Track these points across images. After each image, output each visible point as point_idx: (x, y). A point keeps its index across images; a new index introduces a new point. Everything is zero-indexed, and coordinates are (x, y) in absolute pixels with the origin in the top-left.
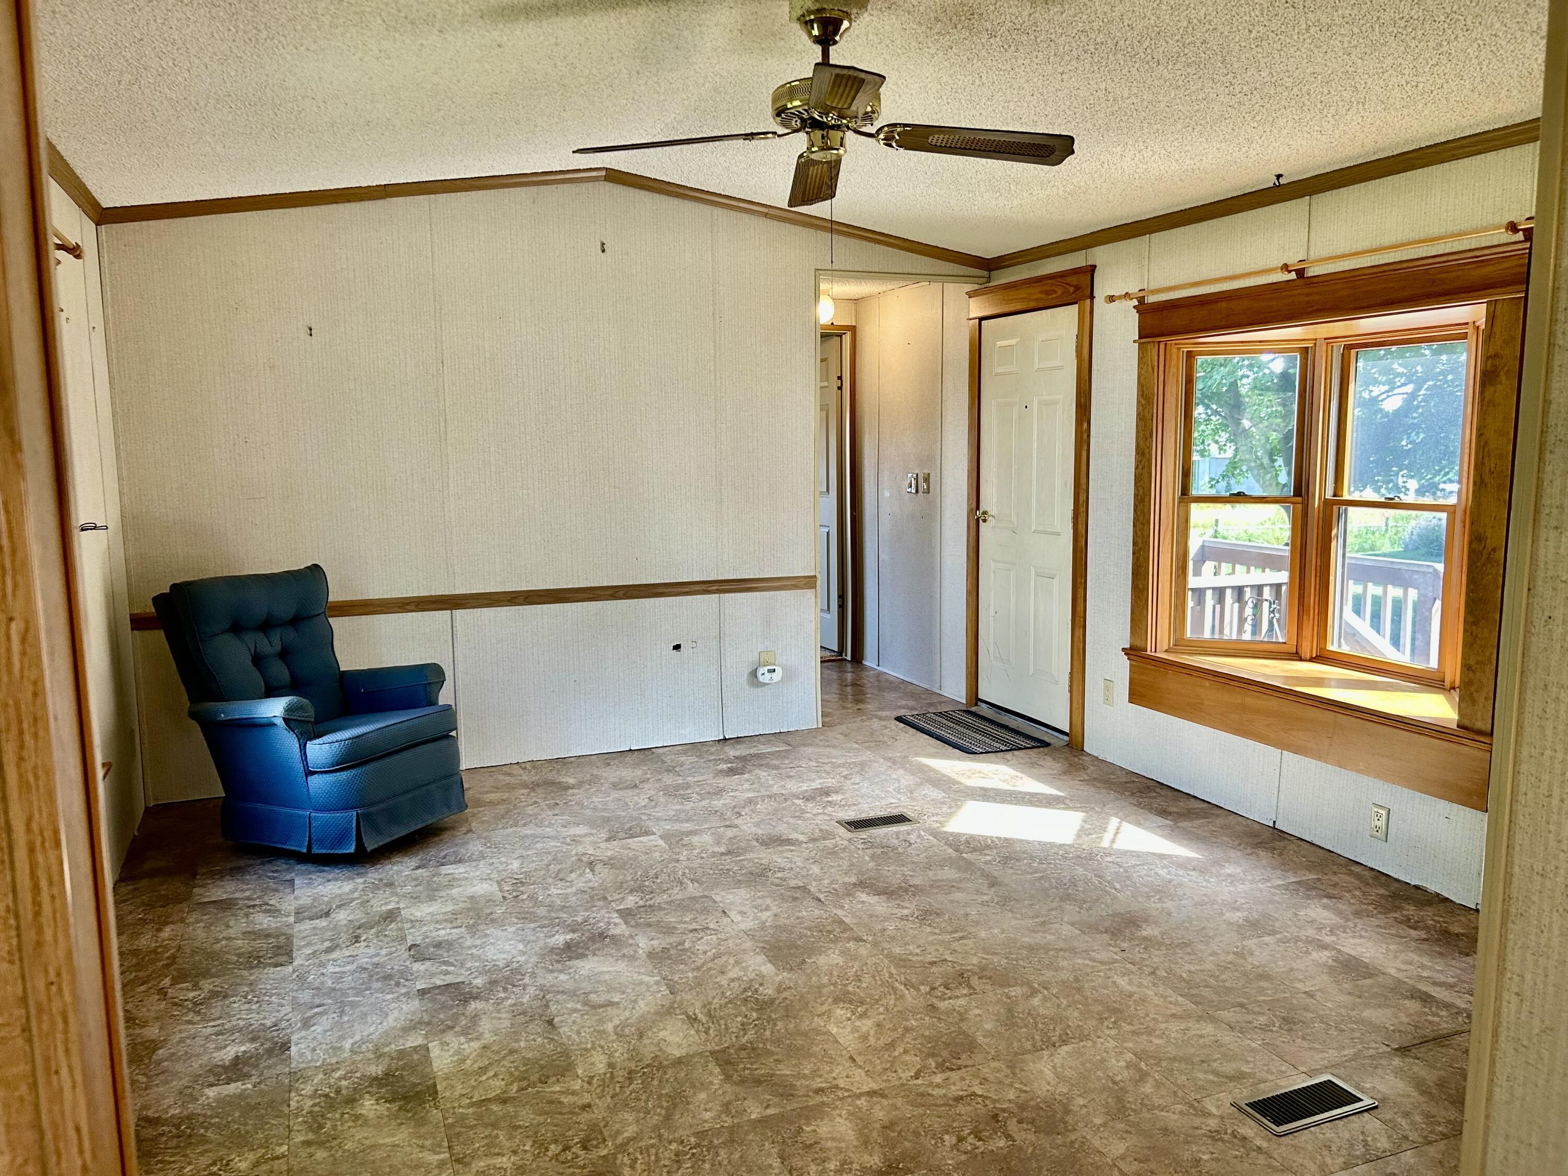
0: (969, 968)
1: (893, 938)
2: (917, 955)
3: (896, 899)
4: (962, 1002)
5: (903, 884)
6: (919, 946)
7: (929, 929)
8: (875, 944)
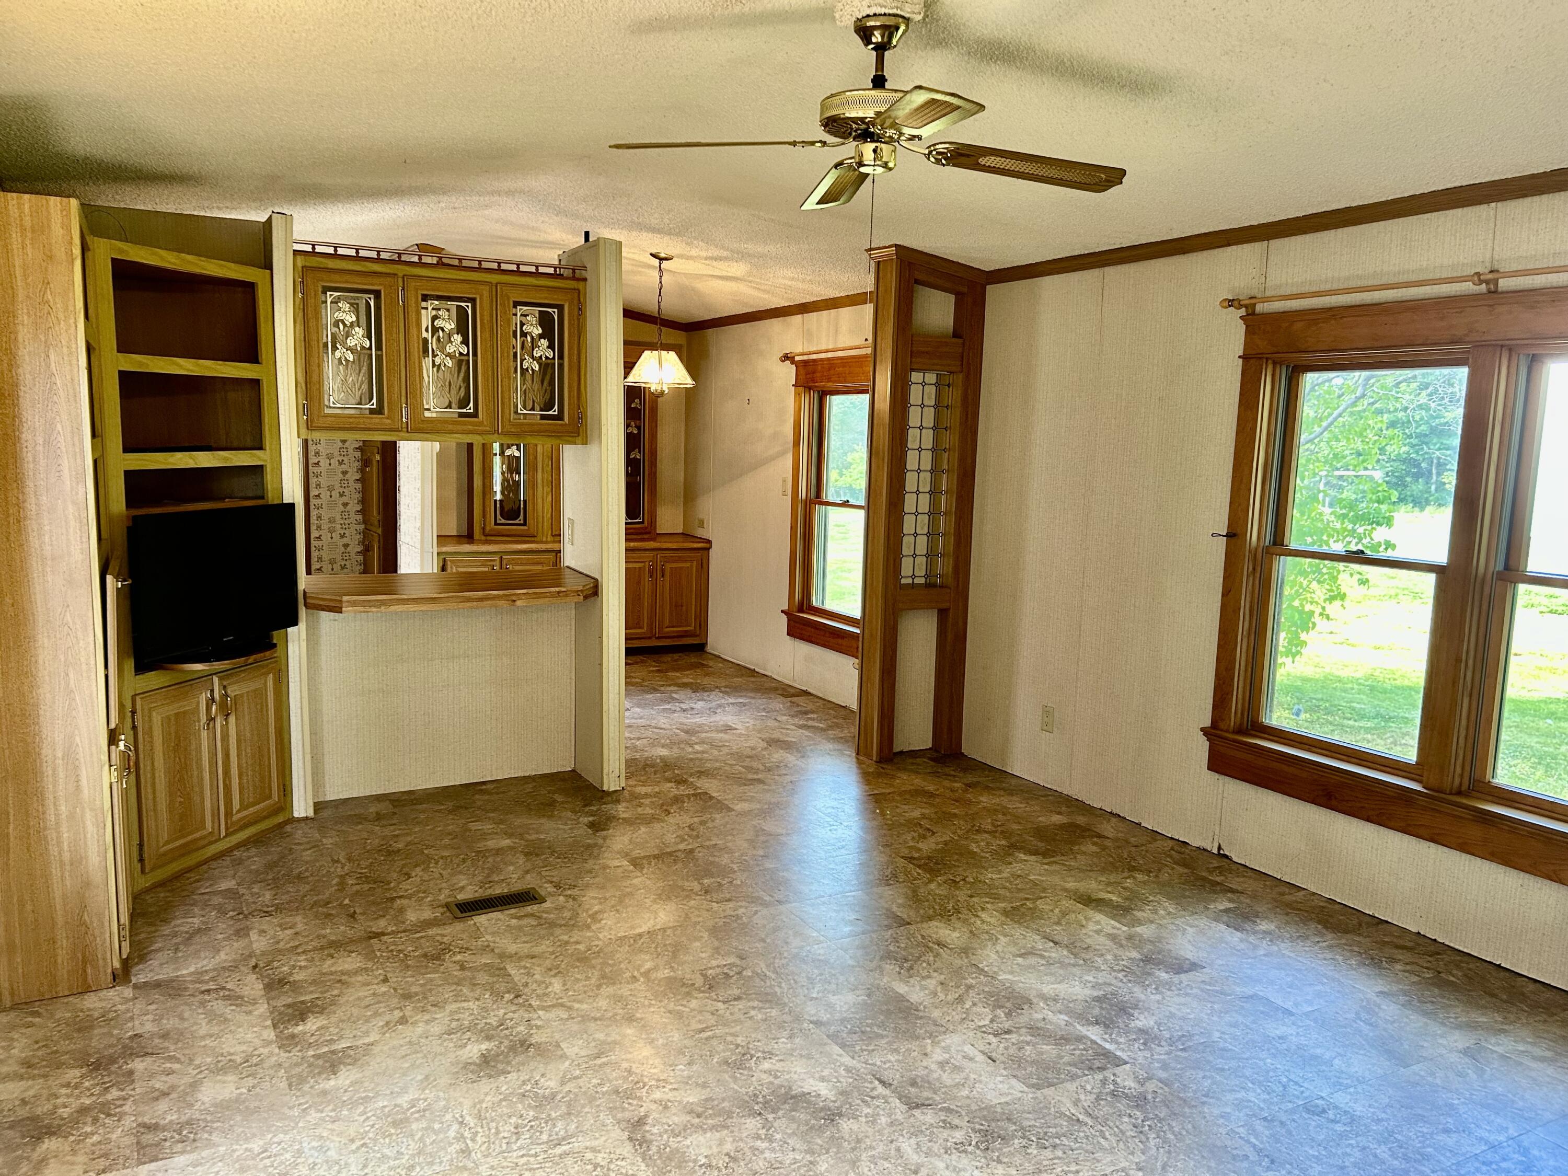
0: (701, 995)
1: (781, 1027)
2: (754, 1008)
3: (781, 1086)
4: (714, 963)
5: (770, 1117)
6: (751, 1018)
7: (739, 1040)
8: (798, 1019)
